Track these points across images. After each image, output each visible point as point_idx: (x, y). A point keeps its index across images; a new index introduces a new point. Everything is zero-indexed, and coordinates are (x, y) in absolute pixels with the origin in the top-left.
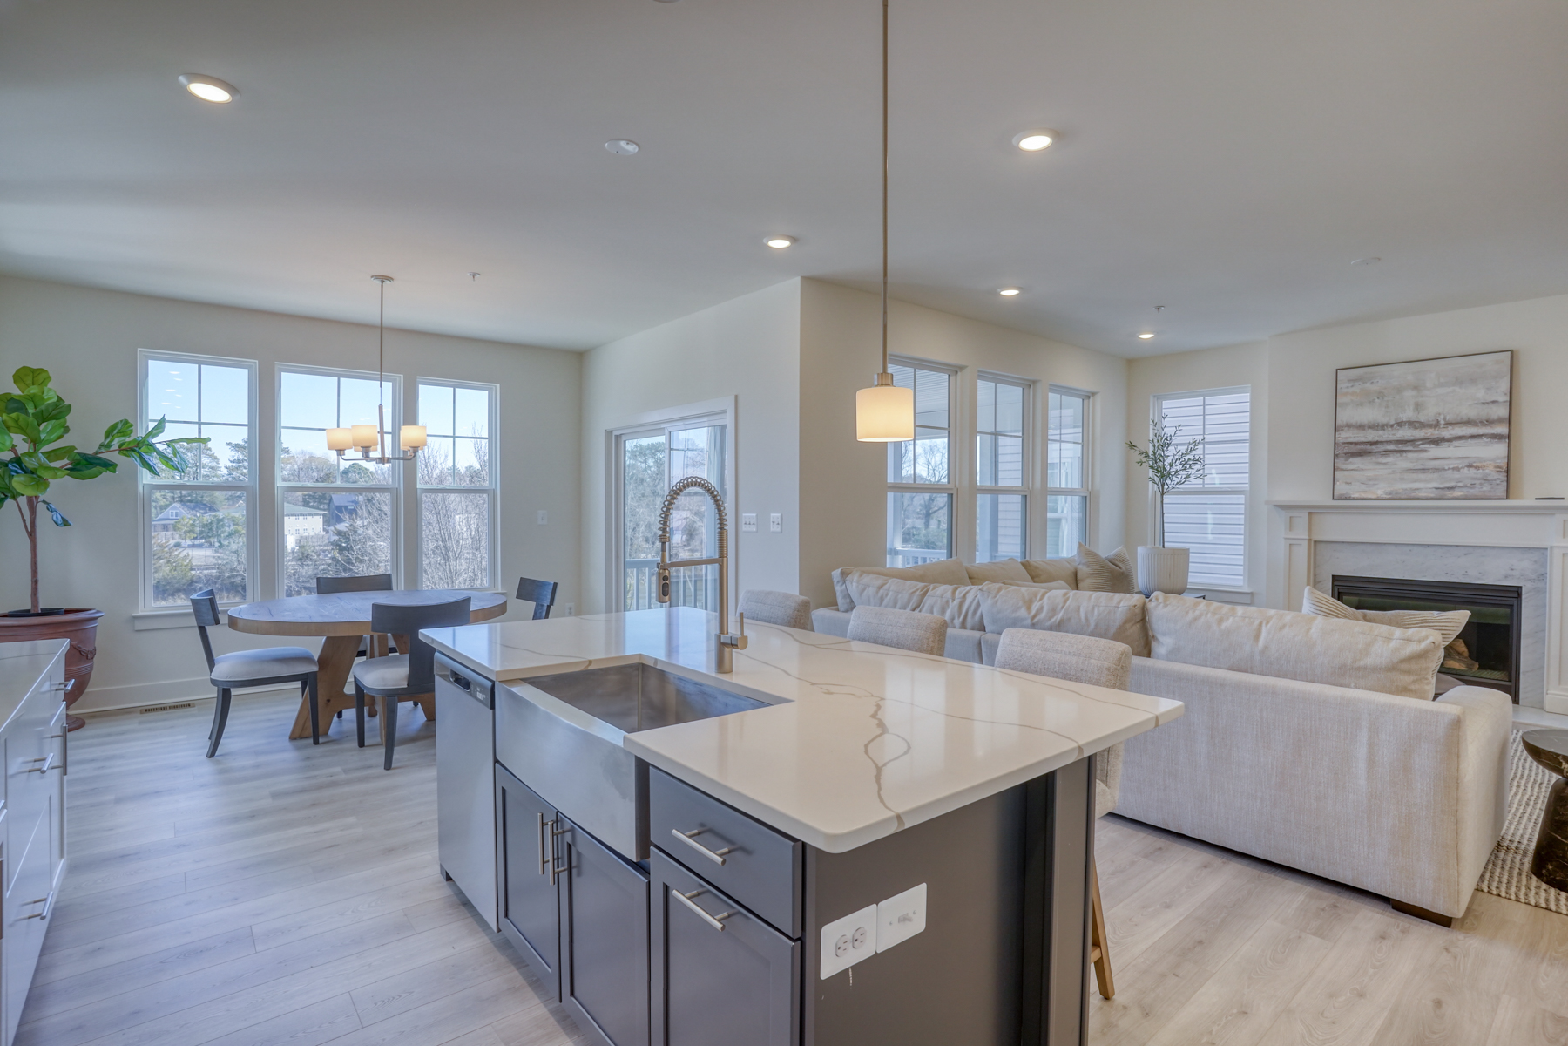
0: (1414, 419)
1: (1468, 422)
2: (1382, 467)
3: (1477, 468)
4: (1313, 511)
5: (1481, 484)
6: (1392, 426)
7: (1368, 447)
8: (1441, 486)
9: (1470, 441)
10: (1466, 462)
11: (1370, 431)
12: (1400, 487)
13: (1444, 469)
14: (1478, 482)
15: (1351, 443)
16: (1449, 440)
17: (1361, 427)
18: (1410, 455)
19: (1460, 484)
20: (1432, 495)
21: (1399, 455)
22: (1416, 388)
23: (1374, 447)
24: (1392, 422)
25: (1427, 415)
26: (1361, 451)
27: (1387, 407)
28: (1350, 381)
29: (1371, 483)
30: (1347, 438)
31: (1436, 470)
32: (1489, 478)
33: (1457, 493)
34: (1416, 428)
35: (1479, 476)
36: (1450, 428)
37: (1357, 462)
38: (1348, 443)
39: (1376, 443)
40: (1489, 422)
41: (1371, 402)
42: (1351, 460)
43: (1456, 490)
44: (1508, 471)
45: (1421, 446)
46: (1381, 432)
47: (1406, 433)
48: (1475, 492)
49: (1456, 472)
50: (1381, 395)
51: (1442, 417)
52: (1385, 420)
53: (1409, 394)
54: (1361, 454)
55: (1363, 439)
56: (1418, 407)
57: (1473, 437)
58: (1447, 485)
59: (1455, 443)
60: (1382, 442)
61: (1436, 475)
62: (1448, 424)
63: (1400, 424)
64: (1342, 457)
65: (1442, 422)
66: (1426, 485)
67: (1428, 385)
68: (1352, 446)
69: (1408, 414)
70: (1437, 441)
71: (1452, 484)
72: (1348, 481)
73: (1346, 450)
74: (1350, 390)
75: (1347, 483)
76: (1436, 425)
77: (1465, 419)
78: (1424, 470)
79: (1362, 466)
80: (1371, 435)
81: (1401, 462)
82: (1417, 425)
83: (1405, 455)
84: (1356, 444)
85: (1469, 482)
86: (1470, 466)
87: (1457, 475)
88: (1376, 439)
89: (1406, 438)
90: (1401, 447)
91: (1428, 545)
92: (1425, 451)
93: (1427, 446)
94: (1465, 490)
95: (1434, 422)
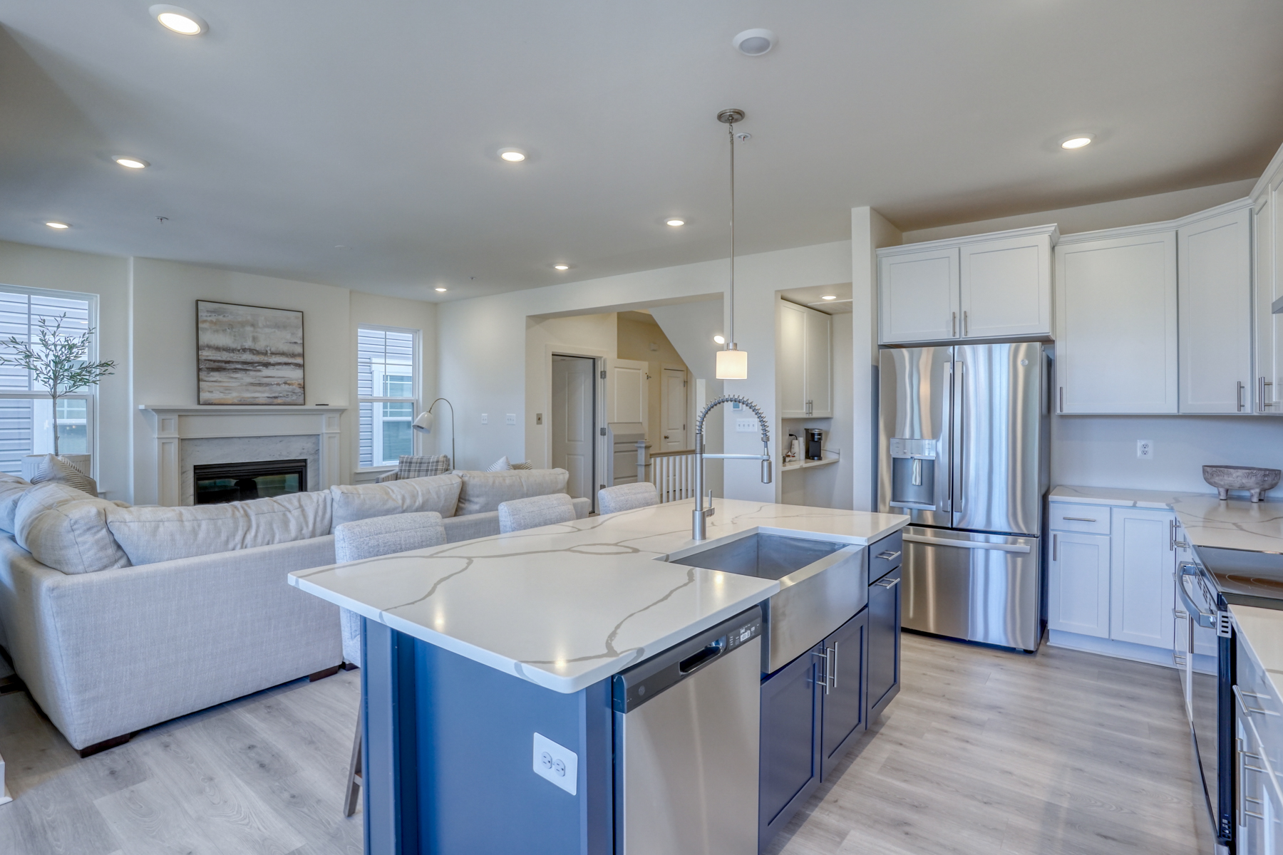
0: (252, 348)
1: (283, 354)
2: (234, 380)
3: (289, 384)
4: (182, 414)
5: (292, 395)
6: (239, 351)
7: (223, 365)
8: (271, 396)
9: (285, 367)
10: (283, 380)
11: (224, 353)
12: (247, 395)
13: (272, 384)
14: (290, 394)
15: (211, 360)
16: (274, 365)
17: (218, 349)
18: (252, 373)
19: (281, 395)
20: (264, 402)
21: (244, 372)
22: (253, 325)
23: (227, 365)
24: (239, 348)
25: (260, 346)
26: (219, 367)
27: (235, 336)
28: (207, 311)
29: (227, 392)
30: (207, 356)
31: (267, 385)
32: (296, 391)
33: (279, 401)
34: (254, 354)
35: (290, 390)
36: (274, 356)
37: (216, 376)
38: (209, 360)
39: (228, 362)
40: (293, 355)
41: (224, 331)
42: (212, 374)
43: (279, 399)
44: (304, 388)
45: (258, 368)
46: (232, 355)
47: (247, 357)
48: (288, 400)
49: (278, 387)
50: (231, 326)
51: (269, 348)
52: (233, 346)
53: (249, 329)
54: (218, 369)
55: (219, 358)
56: (255, 339)
57: (286, 364)
58: (274, 395)
59: (277, 367)
60: (232, 362)
61: (267, 388)
62: (273, 354)
63: (244, 350)
64: (205, 371)
65: (269, 352)
66: (262, 395)
67: (260, 325)
68: (212, 363)
69: (249, 344)
70: (267, 365)
71: (276, 395)
72: (210, 390)
73: (207, 366)
74: (209, 319)
75: (209, 392)
76: (265, 354)
77: (281, 352)
78: (260, 385)
79: (220, 379)
80: (225, 356)
81: (247, 378)
82: (255, 352)
83: (248, 372)
84: (215, 361)
85: (285, 393)
86: (285, 383)
87: (278, 388)
88: (228, 359)
89: (248, 361)
90: (245, 367)
91: (260, 437)
92: (259, 371)
93: (261, 367)
94: (284, 399)
95: (264, 352)
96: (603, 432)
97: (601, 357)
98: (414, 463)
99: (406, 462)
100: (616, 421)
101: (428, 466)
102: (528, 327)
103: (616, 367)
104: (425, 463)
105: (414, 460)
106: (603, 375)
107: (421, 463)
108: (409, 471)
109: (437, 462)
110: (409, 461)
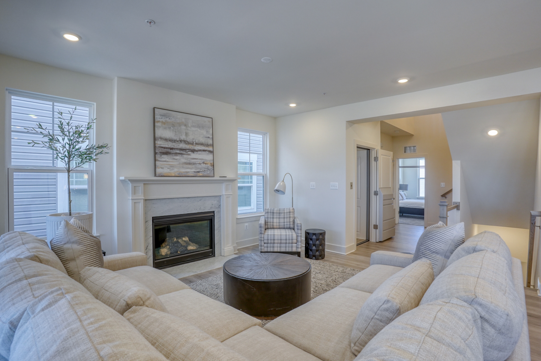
0: (185, 140)
1: (202, 144)
2: (175, 161)
3: (206, 164)
4: (146, 182)
5: (207, 171)
6: (178, 141)
7: (169, 150)
8: (196, 171)
9: (203, 153)
10: (202, 161)
11: (170, 142)
12: (183, 170)
13: (196, 164)
14: (206, 170)
15: (162, 147)
16: (197, 151)
17: (166, 140)
18: (185, 156)
19: (201, 170)
20: (192, 175)
21: (181, 156)
22: (185, 125)
23: (171, 151)
24: (178, 140)
25: (190, 138)
26: (167, 152)
27: (175, 132)
28: (160, 115)
29: (171, 168)
30: (160, 144)
31: (194, 164)
32: (209, 168)
33: (200, 174)
34: (186, 144)
35: (206, 167)
36: (197, 146)
37: (165, 158)
38: (161, 147)
39: (172, 149)
40: (208, 145)
41: (170, 128)
42: (163, 156)
43: (200, 173)
44: (213, 166)
45: (189, 153)
46: (174, 144)
47: (183, 145)
48: (205, 174)
49: (200, 165)
50: (173, 125)
51: (194, 140)
52: (175, 138)
53: (183, 127)
54: (166, 153)
55: (167, 146)
56: (187, 134)
57: (204, 151)
58: (197, 170)
59: (199, 152)
60: (175, 149)
61: (194, 166)
63: (181, 141)
64: (159, 154)
65: (195, 143)
66: (191, 170)
67: (190, 125)
68: (163, 149)
69: (183, 137)
70: (193, 151)
71: (199, 170)
72: (162, 167)
73: (160, 151)
74: (161, 120)
75: (161, 168)
76: (192, 144)
77: (201, 143)
78: (190, 164)
79: (167, 160)
80: (170, 145)
81: (182, 159)
82: (187, 142)
83: (183, 156)
84: (164, 148)
85: (204, 169)
86: (203, 163)
87: (200, 166)
88: (172, 147)
89: (183, 148)
90: (181, 152)
91: (189, 198)
92: (189, 155)
94: (203, 173)
95: (192, 142)
96: (376, 193)
97: (374, 149)
98: (275, 213)
99: (270, 213)
100: (382, 187)
101: (284, 215)
102: (347, 128)
103: (382, 155)
104: (282, 213)
105: (275, 211)
106: (376, 159)
107: (279, 213)
108: (273, 218)
109: (290, 212)
110: (272, 212)
